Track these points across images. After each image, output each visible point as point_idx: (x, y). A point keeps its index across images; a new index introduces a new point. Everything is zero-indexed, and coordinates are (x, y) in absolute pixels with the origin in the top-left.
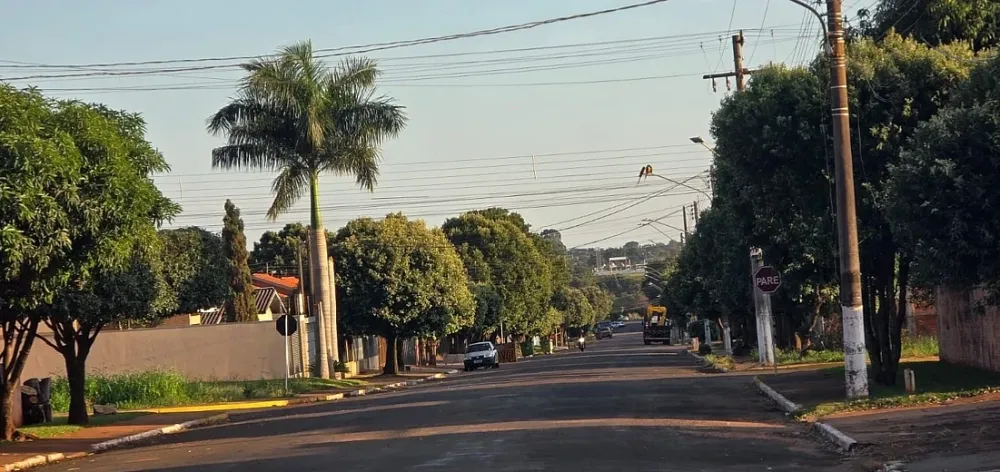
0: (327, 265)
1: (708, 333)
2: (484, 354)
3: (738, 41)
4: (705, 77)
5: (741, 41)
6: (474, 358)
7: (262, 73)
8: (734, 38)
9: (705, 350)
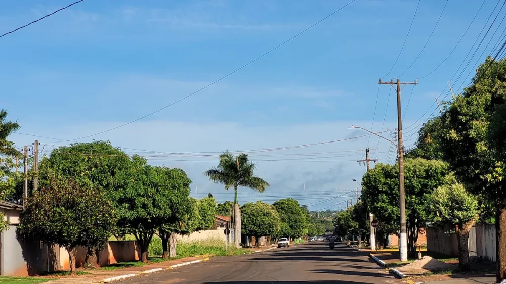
0: (238, 214)
1: (354, 239)
2: (285, 242)
3: (367, 151)
4: (358, 161)
5: (369, 151)
6: (281, 244)
7: (222, 156)
8: (367, 150)
9: (352, 244)
